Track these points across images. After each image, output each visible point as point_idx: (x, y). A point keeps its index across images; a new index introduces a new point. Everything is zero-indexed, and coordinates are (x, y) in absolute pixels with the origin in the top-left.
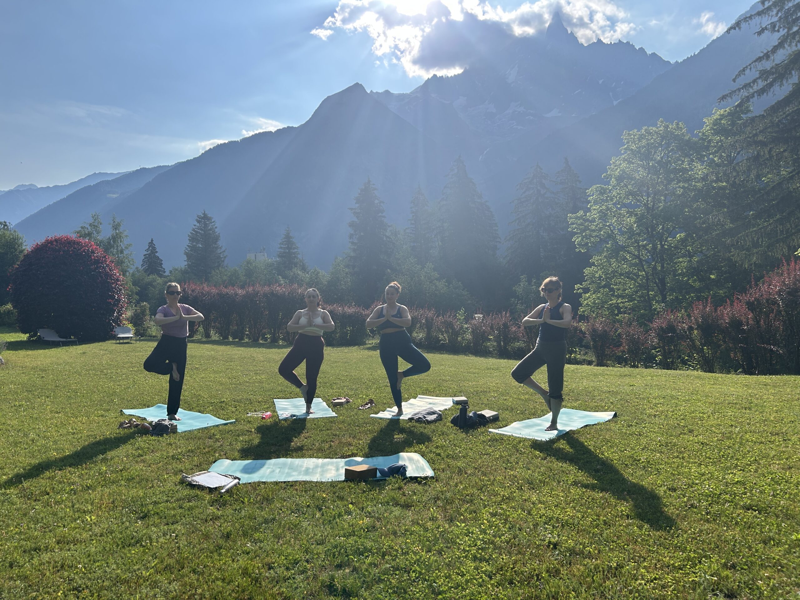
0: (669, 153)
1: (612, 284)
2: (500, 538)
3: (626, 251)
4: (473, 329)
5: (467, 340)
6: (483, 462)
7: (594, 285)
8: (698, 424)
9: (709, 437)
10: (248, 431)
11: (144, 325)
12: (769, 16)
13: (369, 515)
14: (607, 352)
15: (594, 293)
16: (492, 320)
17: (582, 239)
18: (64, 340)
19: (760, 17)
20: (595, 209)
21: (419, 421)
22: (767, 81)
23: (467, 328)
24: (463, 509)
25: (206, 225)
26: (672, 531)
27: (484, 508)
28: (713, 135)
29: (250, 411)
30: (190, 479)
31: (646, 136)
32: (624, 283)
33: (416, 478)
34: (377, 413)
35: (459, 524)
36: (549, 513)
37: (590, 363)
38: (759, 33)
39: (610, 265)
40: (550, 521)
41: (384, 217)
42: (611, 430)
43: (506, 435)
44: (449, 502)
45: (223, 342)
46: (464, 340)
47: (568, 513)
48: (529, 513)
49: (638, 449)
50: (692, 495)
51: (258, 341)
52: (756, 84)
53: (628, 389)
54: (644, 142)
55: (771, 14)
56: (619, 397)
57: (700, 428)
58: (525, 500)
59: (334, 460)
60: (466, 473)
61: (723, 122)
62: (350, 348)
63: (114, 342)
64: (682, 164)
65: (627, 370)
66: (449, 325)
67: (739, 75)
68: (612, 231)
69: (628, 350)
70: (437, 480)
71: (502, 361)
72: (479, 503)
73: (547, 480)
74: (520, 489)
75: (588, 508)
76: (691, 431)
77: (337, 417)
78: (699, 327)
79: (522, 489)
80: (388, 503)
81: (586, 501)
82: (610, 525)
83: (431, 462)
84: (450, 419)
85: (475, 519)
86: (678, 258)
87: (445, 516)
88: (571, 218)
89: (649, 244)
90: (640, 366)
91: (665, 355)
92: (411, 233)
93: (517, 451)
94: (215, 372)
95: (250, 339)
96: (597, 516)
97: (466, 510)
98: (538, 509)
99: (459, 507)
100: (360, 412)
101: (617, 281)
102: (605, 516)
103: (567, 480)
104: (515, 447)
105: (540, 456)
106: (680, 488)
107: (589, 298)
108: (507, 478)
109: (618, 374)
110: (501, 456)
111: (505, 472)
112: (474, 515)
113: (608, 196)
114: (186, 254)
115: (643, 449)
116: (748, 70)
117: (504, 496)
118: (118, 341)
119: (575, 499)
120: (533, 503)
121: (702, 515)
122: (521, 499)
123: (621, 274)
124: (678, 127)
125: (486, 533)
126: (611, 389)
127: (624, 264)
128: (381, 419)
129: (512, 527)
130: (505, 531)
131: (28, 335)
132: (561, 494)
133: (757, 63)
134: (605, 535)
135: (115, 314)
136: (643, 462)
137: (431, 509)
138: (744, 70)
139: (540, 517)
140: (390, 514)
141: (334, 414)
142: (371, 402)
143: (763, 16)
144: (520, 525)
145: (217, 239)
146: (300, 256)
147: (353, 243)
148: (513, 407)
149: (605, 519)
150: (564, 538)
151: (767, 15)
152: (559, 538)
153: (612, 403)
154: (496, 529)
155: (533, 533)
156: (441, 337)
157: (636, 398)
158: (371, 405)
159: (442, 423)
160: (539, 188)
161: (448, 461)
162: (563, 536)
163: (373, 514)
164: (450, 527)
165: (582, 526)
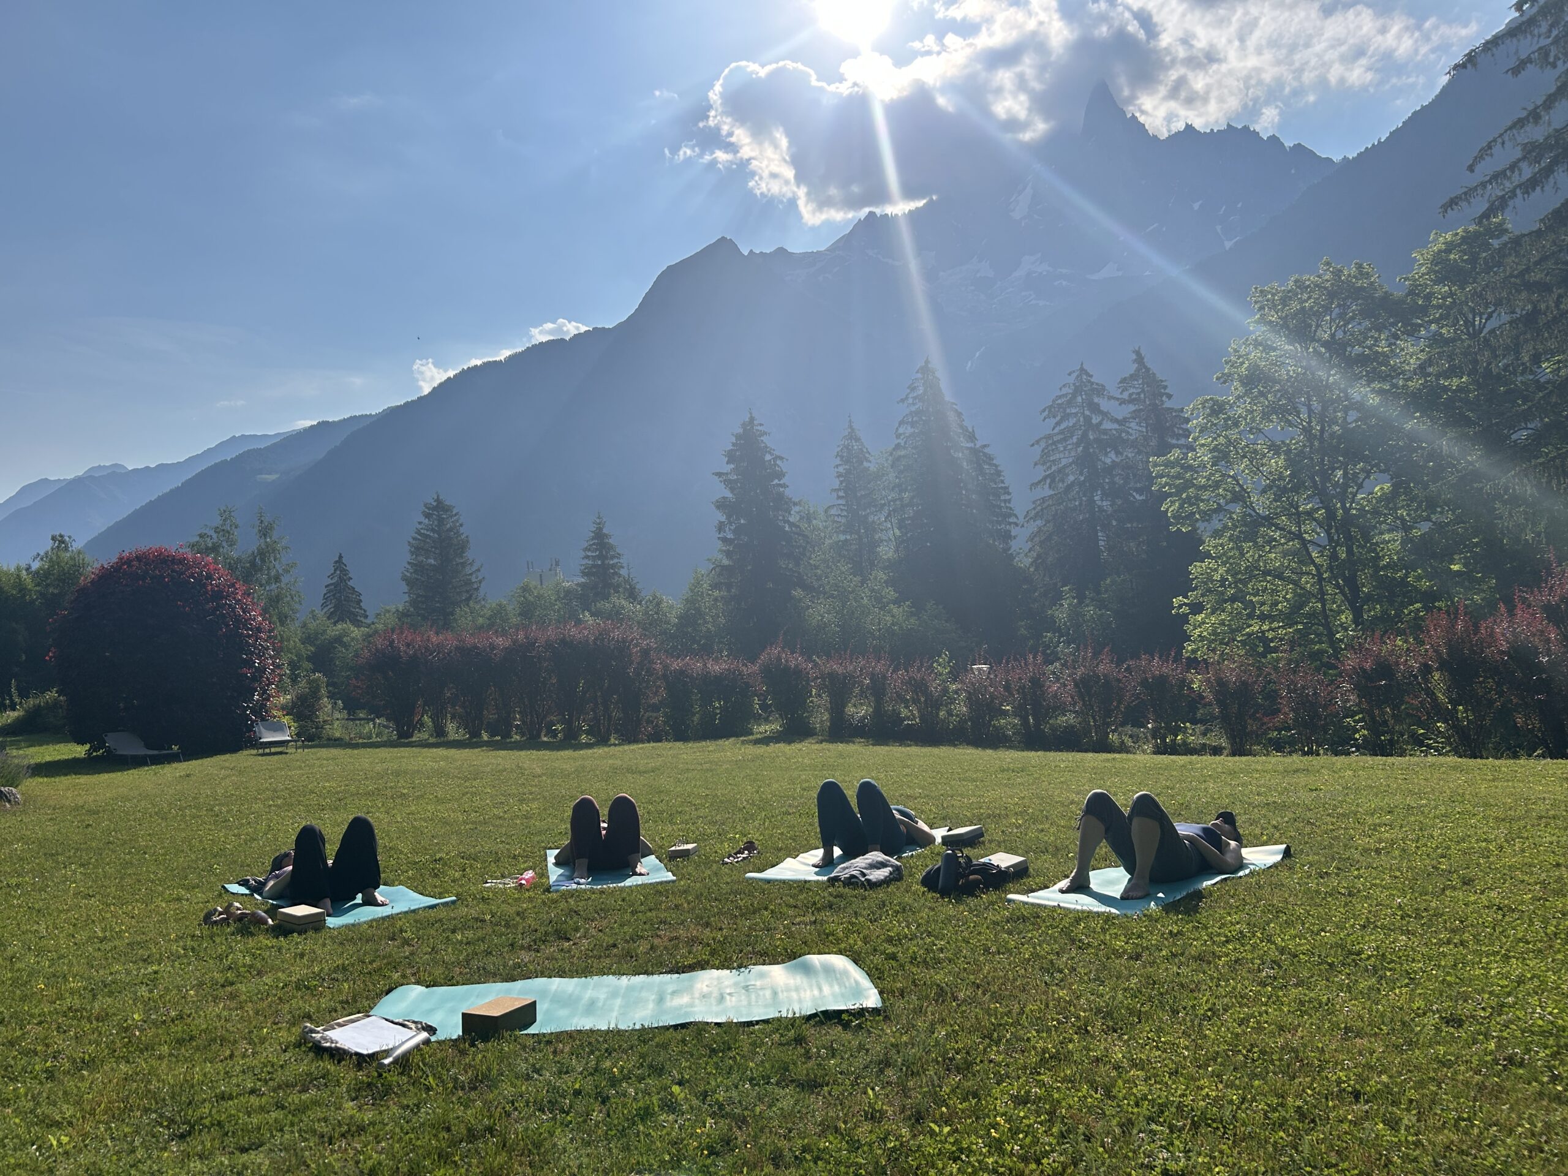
0: (1345, 325)
1: (1249, 593)
2: (1038, 1162)
3: (1273, 525)
4: (969, 692)
5: (957, 716)
6: (995, 970)
7: (1212, 598)
8: (1479, 865)
9: (1511, 892)
10: (476, 919)
11: (317, 717)
12: (1533, 36)
13: (720, 1111)
14: (1252, 726)
15: (1213, 613)
16: (1007, 672)
17: (1181, 507)
18: (155, 752)
19: (1514, 40)
20: (1203, 445)
21: (852, 884)
22: (1539, 163)
23: (956, 692)
24: (946, 1089)
25: (441, 521)
26: (1476, 1131)
27: (998, 1084)
28: (1437, 282)
29: (492, 877)
30: (318, 1036)
31: (1297, 294)
32: (1273, 590)
33: (840, 1012)
34: (761, 870)
35: (937, 1129)
36: (1158, 1093)
37: (1216, 751)
38: (1516, 71)
39: (1242, 555)
40: (1162, 1112)
41: (784, 486)
42: (1282, 885)
43: (1045, 907)
44: (912, 1070)
45: (472, 742)
46: (952, 715)
47: (1204, 1092)
48: (1108, 1095)
49: (1353, 926)
50: (1505, 1034)
51: (539, 737)
52: (1517, 172)
53: (1307, 798)
54: (1295, 306)
55: (1536, 32)
56: (1291, 815)
57: (1487, 874)
58: (1097, 1060)
59: (656, 978)
60: (955, 999)
61: (1452, 256)
62: (720, 742)
63: (254, 752)
64: (1374, 345)
65: (1296, 760)
66: (920, 687)
67: (1478, 159)
68: (1241, 486)
69: (1295, 720)
70: (887, 1018)
71: (1032, 754)
72: (986, 1073)
73: (1146, 1008)
74: (1083, 1031)
75: (1254, 1076)
76: (1467, 882)
77: (673, 881)
78: (1443, 666)
79: (1087, 1031)
80: (767, 1080)
81: (1246, 1057)
82: (1313, 1121)
83: (876, 975)
84: (919, 876)
85: (977, 1114)
86: (1382, 534)
87: (903, 1110)
88: (1156, 465)
89: (1318, 509)
90: (1321, 752)
91: (1375, 727)
92: (838, 515)
93: (1073, 941)
94: (439, 801)
95: (523, 735)
96: (1278, 1096)
97: (953, 1091)
98: (1128, 1081)
99: (936, 1082)
100: (725, 870)
101: (1259, 586)
102: (1298, 1096)
103: (1193, 1007)
104: (1065, 932)
105: (1125, 952)
106: (1473, 1017)
107: (1204, 623)
108: (1051, 1005)
109: (1281, 768)
110: (1035, 956)
111: (1045, 993)
112: (974, 1102)
113: (1229, 418)
114: (405, 579)
115: (1364, 927)
116: (1499, 145)
117: (1044, 1051)
118: (261, 751)
119: (1217, 1053)
120: (1117, 1067)
121: (1542, 1084)
122: (1088, 1056)
123: (1267, 573)
124: (1361, 273)
125: (1001, 1152)
126: (1271, 800)
127: (1270, 552)
128: (768, 881)
129: (1069, 1131)
130: (1050, 1145)
131: (87, 747)
132: (1183, 1042)
133: (1514, 131)
134: (1306, 1148)
135: (256, 697)
136: (1369, 957)
137: (870, 1092)
138: (1489, 147)
139: (1137, 1105)
140: (770, 1107)
141: (669, 876)
142: (750, 846)
143: (1521, 37)
144: (1087, 1125)
145: (463, 547)
146: (623, 572)
147: (724, 540)
148: (1059, 846)
149: (1299, 1103)
150: (1200, 1160)
151: (1529, 36)
152: (1188, 1159)
153: (1275, 827)
154: (1028, 1140)
155: (1121, 1148)
156: (904, 713)
157: (1329, 815)
158: (750, 853)
159: (903, 885)
160: (1087, 413)
161: (914, 970)
162: (1199, 1154)
163: (728, 1109)
164: (914, 1136)
165: (1244, 1124)
